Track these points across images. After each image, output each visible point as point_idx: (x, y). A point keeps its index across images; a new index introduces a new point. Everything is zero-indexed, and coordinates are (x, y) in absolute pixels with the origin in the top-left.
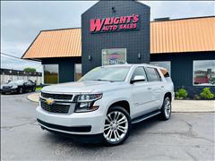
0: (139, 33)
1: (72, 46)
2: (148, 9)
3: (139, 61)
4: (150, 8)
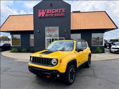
0: (65, 19)
4: (70, 5)
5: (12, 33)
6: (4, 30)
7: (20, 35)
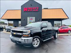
0: (39, 12)
1: (18, 15)
2: (41, 5)
3: (39, 21)
4: (42, 5)
5: (9, 20)
6: (4, 19)
7: (13, 21)
